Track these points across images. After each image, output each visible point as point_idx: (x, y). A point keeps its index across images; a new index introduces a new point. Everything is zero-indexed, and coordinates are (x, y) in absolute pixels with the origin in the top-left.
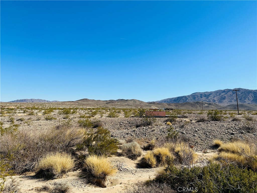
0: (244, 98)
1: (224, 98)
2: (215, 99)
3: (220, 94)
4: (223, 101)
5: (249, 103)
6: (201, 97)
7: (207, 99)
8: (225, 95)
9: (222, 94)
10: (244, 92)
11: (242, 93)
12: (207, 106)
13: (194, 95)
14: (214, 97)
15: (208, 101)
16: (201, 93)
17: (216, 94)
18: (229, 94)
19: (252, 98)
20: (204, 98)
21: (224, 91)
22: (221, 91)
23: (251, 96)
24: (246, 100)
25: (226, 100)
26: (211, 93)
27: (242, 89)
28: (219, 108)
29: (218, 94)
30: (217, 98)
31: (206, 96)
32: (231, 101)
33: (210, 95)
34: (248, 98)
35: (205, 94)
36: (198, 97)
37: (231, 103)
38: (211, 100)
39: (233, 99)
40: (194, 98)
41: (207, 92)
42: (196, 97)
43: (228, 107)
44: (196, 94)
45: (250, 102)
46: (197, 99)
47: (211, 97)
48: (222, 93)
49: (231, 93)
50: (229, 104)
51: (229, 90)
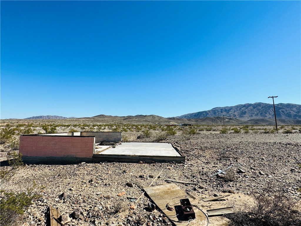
0: (265, 112)
1: (245, 113)
2: (236, 114)
3: (241, 109)
4: (244, 116)
5: (270, 118)
6: (222, 112)
7: (227, 114)
8: (245, 109)
9: (242, 109)
10: (265, 106)
11: (263, 107)
12: (227, 121)
13: (215, 110)
14: (235, 112)
15: (228, 115)
16: (221, 108)
17: (236, 109)
18: (250, 109)
19: (273, 112)
20: (224, 113)
21: (244, 106)
22: (242, 105)
23: (272, 111)
24: (266, 115)
25: (247, 115)
26: (231, 108)
27: (263, 103)
28: (240, 122)
29: (238, 109)
30: (237, 113)
31: (226, 111)
32: (252, 116)
33: (230, 109)
34: (269, 112)
35: (225, 109)
36: (219, 112)
37: (252, 118)
38: (232, 115)
39: (253, 114)
40: (215, 113)
41: (227, 107)
42: (217, 111)
43: (249, 122)
44: (216, 109)
45: (271, 116)
46: (217, 114)
47: (232, 111)
48: (243, 107)
49: (252, 107)
50: (250, 119)
51: (250, 105)
